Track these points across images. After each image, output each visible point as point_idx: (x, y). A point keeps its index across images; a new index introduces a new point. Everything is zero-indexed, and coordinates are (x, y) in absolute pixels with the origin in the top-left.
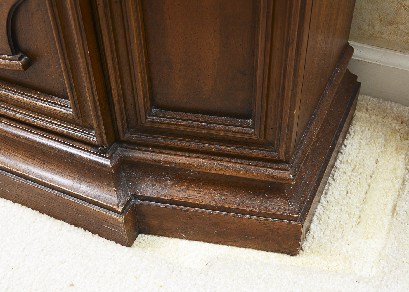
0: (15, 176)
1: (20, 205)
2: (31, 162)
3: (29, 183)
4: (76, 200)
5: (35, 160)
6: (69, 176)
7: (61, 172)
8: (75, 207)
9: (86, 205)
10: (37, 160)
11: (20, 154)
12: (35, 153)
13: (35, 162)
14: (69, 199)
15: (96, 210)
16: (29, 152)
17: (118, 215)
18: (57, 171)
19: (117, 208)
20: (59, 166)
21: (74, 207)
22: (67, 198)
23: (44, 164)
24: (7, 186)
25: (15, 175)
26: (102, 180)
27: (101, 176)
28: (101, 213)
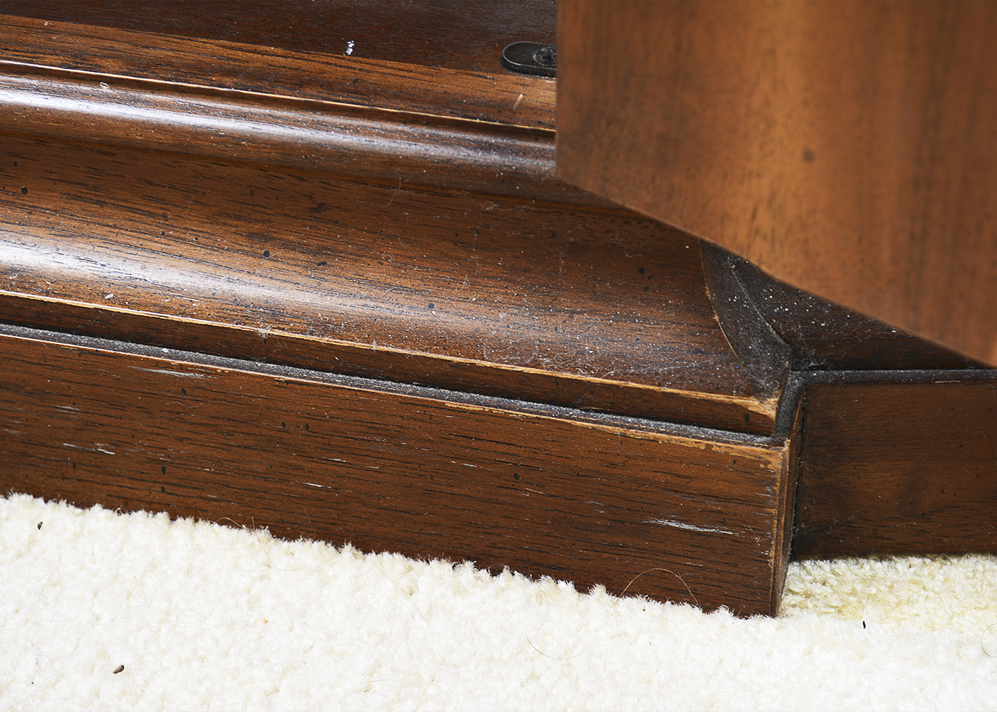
0: (165, 350)
1: (162, 517)
2: (246, 269)
3: (251, 369)
4: (522, 409)
5: (267, 254)
6: (466, 300)
7: (423, 288)
8: (513, 450)
9: (583, 421)
10: (280, 253)
11: (184, 241)
12: (270, 221)
13: (270, 264)
14: (487, 409)
15: (640, 434)
16: (235, 223)
17: (759, 440)
18: (401, 289)
19: (756, 403)
20: (406, 260)
21: (505, 448)
22: (472, 407)
23: (324, 263)
24: (105, 420)
25: (163, 347)
26: (647, 288)
27: (642, 271)
28: (668, 444)
